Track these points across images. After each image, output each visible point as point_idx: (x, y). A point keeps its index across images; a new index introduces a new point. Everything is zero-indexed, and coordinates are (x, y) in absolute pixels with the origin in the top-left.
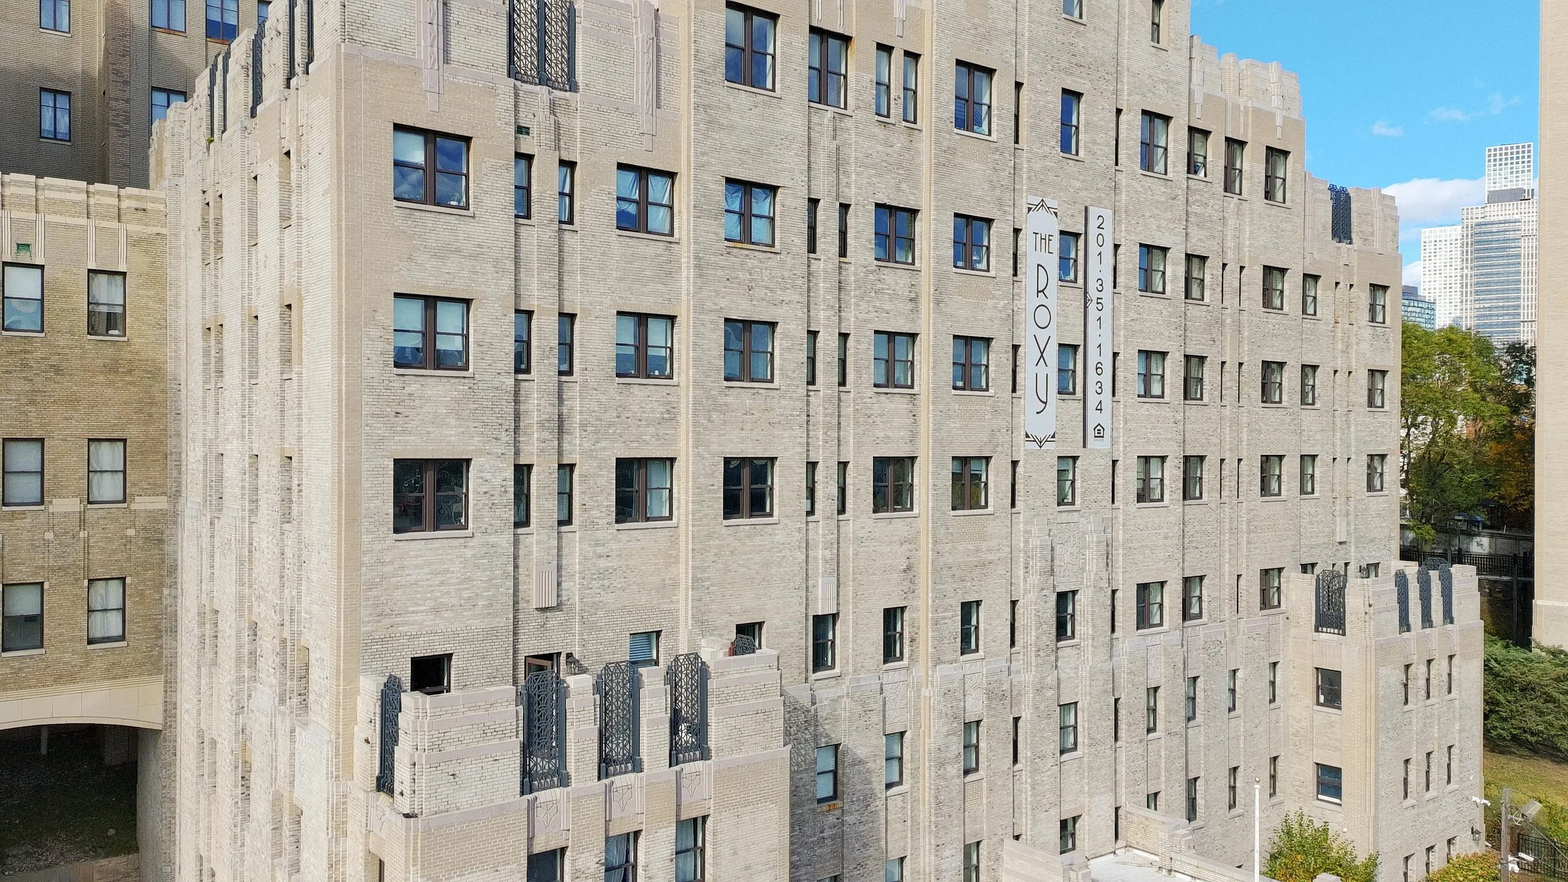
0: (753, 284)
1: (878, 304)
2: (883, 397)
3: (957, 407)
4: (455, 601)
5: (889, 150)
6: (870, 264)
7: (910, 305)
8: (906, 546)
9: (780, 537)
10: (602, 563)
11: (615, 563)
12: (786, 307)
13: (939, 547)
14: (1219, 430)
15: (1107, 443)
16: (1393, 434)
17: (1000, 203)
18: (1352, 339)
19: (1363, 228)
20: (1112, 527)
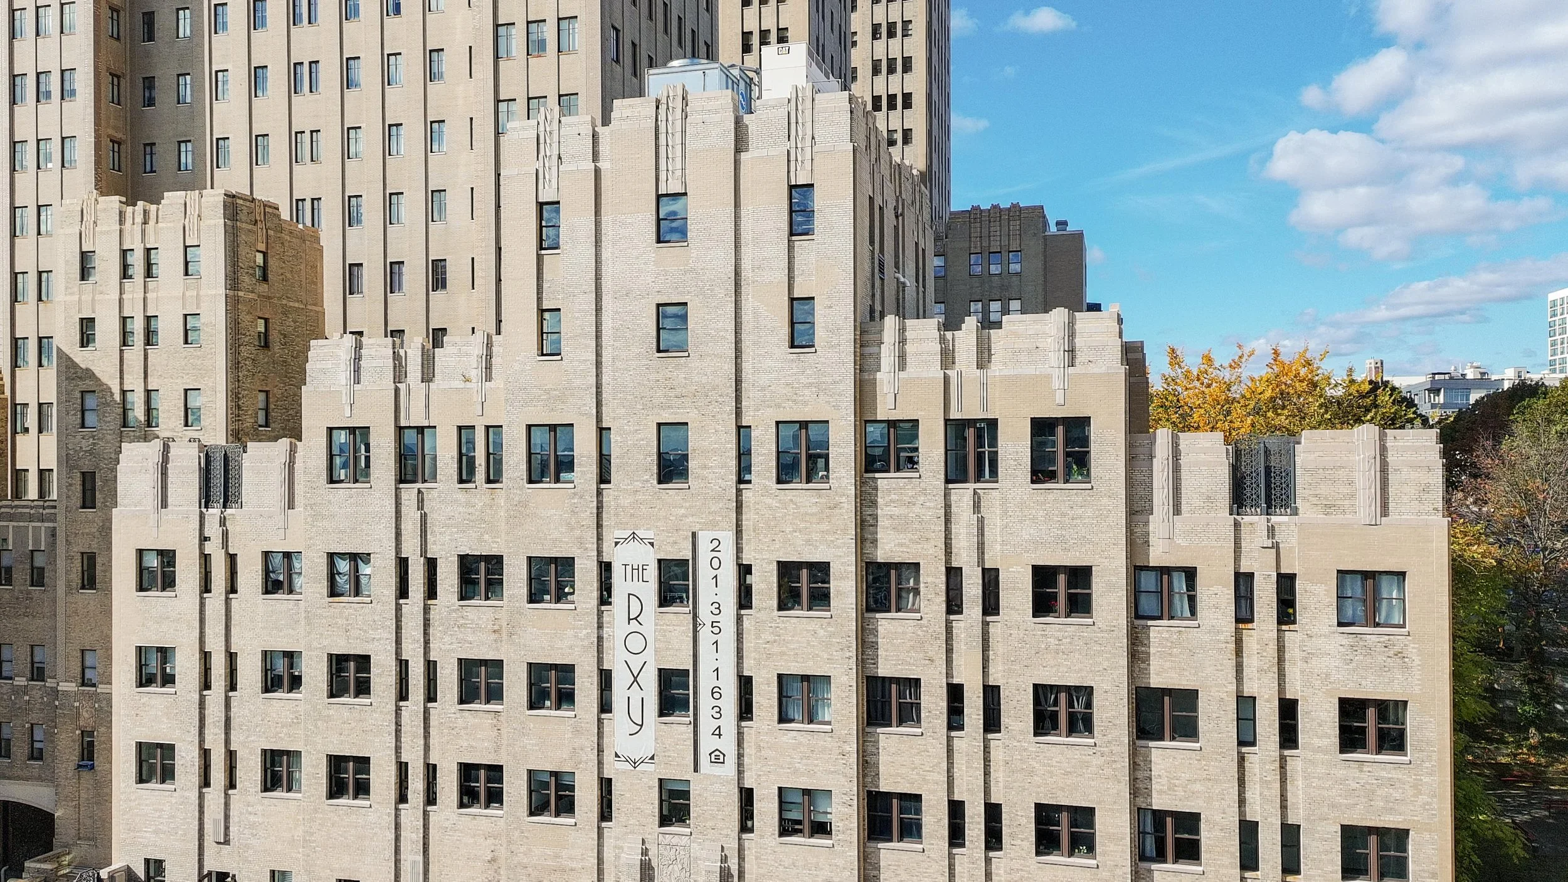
0: (350, 627)
1: (460, 636)
2: (467, 714)
3: (532, 726)
4: (166, 828)
5: (471, 510)
6: (453, 605)
7: (494, 636)
8: (490, 841)
9: (372, 816)
10: (252, 818)
11: (261, 820)
12: (376, 643)
13: (513, 848)
14: (944, 765)
15: (729, 769)
16: (1424, 798)
17: (581, 542)
18: (1293, 652)
19: (1324, 489)
20: (741, 858)
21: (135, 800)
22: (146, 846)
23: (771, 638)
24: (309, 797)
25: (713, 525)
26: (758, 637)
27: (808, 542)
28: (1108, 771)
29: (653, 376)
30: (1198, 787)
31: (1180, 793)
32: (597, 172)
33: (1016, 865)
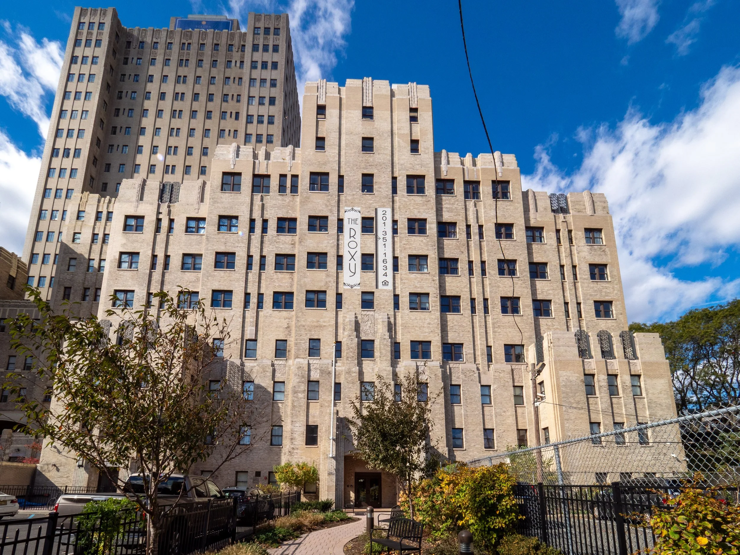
0: (227, 242)
1: (277, 245)
2: (278, 274)
3: (309, 274)
5: (284, 202)
6: (274, 235)
7: (291, 245)
8: (288, 320)
9: (232, 313)
10: (171, 319)
12: (239, 248)
14: (468, 286)
15: (390, 287)
16: (616, 292)
17: (331, 211)
18: (575, 252)
19: (577, 207)
20: (395, 319)
23: (406, 243)
25: (383, 206)
26: (401, 243)
27: (419, 212)
28: (524, 285)
29: (360, 159)
30: (551, 292)
31: (545, 294)
32: (341, 99)
33: (495, 317)
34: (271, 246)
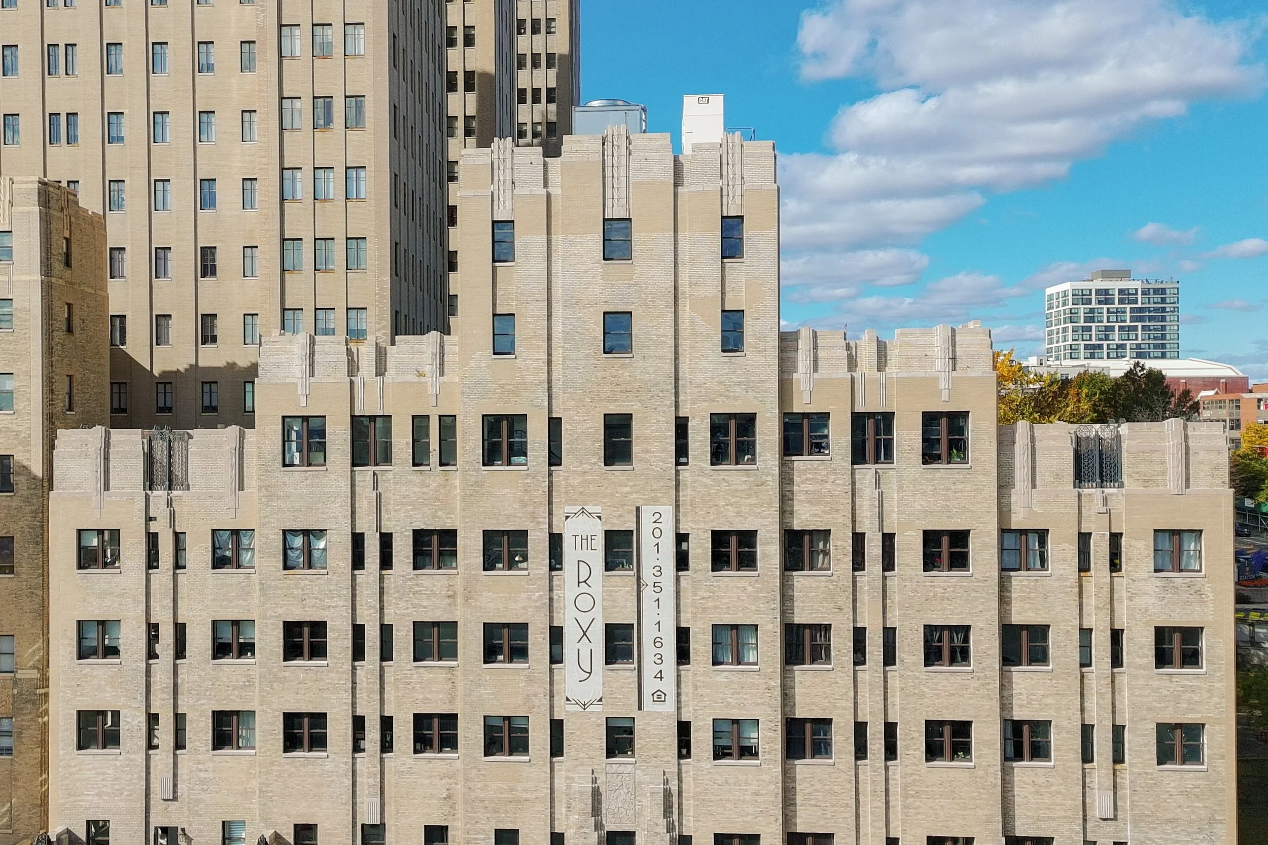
0: (305, 597)
1: (416, 601)
2: (422, 670)
3: (488, 678)
4: (109, 790)
5: (425, 490)
6: (408, 574)
7: (448, 601)
8: (447, 780)
9: (329, 766)
10: (202, 775)
11: (211, 776)
12: (332, 610)
13: (470, 784)
14: (852, 694)
15: (669, 707)
16: (1216, 699)
17: (533, 517)
18: (1121, 592)
19: (1143, 468)
20: (680, 780)
21: (75, 766)
22: (86, 809)
23: (707, 594)
24: (265, 752)
25: (654, 501)
26: (695, 594)
27: (739, 513)
28: (983, 691)
29: (600, 374)
30: (1050, 700)
31: (1036, 705)
32: (549, 196)
33: (909, 770)
34: (402, 604)
